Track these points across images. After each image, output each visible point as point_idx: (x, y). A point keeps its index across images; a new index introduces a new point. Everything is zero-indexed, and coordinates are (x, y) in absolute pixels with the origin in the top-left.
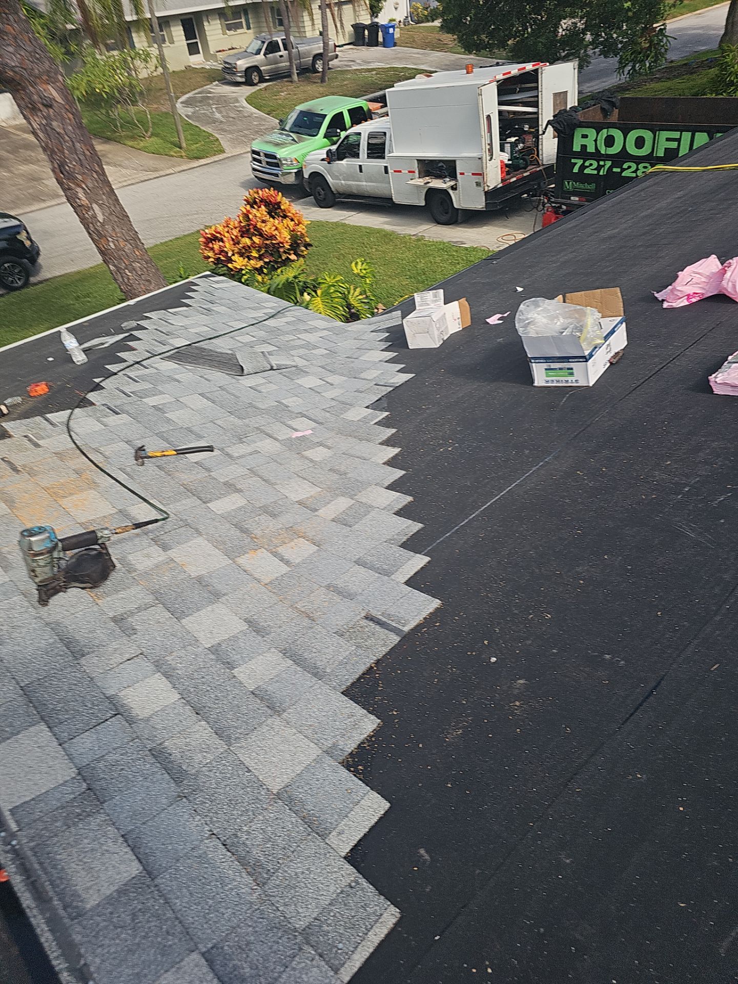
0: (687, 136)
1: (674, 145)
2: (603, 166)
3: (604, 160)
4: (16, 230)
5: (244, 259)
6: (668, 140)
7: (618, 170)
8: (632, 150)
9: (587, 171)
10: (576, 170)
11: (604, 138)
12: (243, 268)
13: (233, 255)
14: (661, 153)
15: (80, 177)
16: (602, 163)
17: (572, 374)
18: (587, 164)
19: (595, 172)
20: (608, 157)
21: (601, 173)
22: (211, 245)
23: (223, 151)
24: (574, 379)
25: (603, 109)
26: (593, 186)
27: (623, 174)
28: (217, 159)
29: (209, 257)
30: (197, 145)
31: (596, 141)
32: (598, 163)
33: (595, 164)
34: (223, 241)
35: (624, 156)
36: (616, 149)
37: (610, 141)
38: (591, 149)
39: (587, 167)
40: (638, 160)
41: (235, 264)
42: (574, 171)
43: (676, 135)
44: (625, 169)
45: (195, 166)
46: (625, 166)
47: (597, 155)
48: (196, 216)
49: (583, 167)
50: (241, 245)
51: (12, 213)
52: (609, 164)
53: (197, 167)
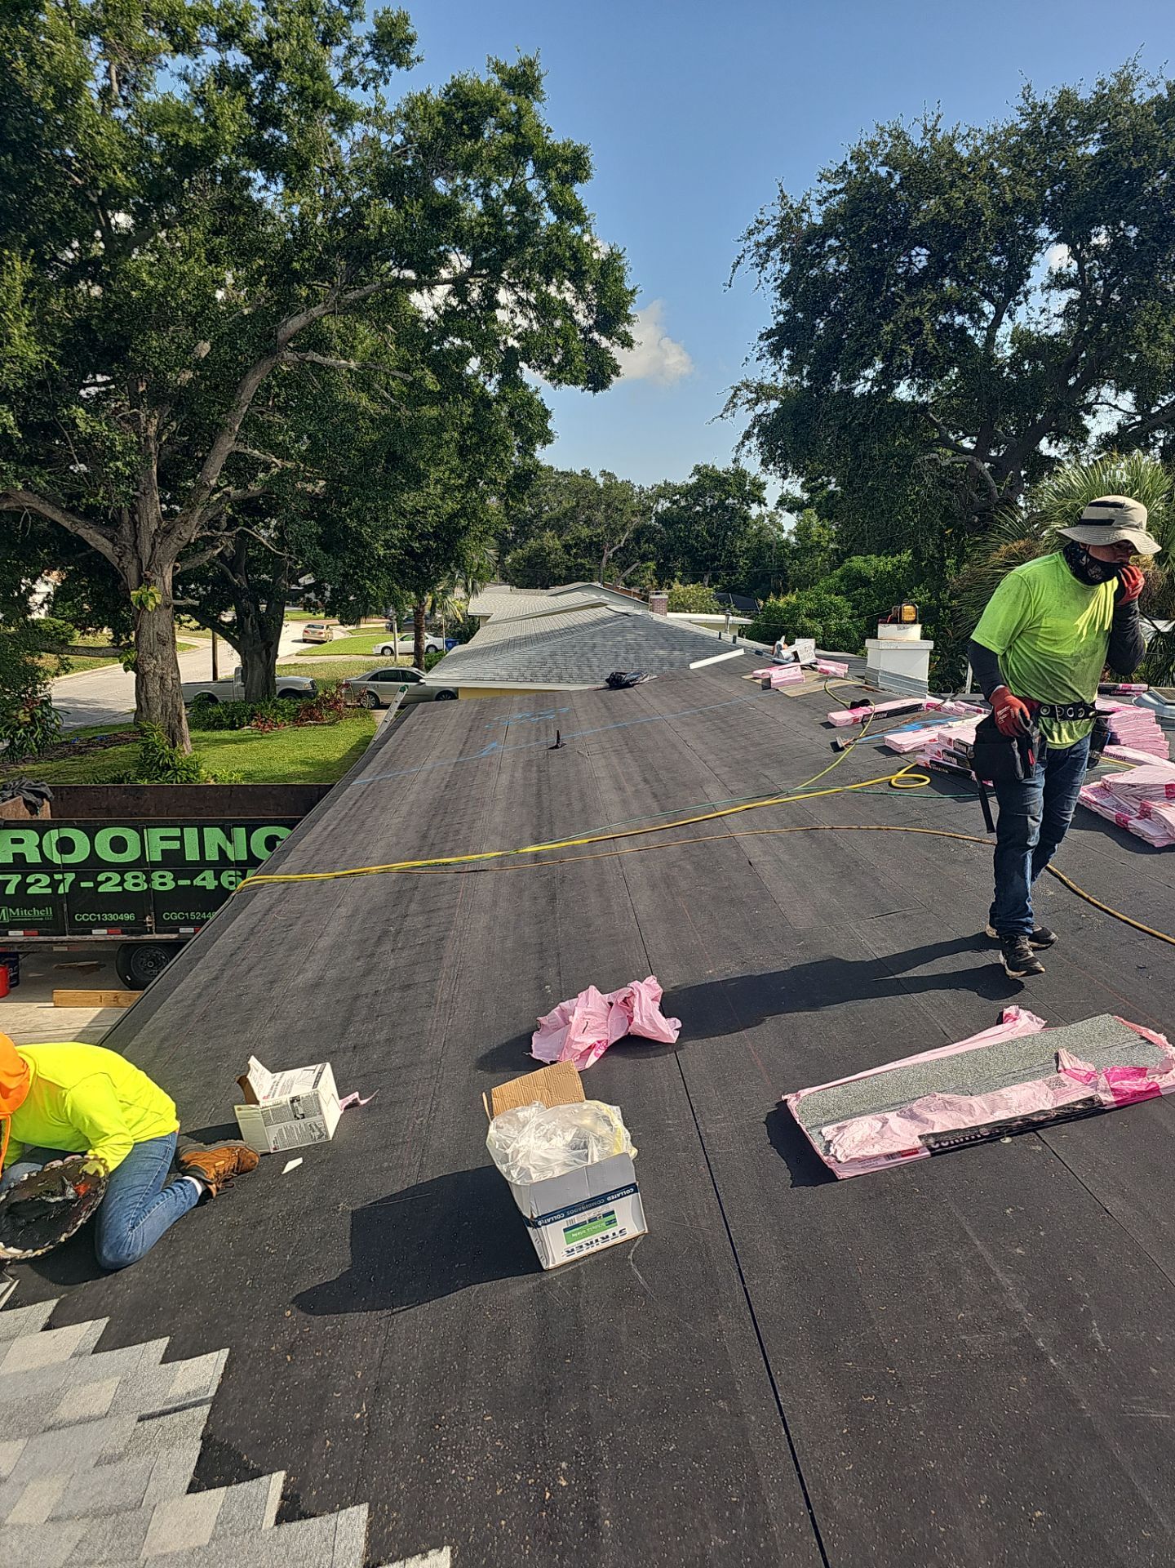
0: (191, 834)
1: (176, 845)
2: (63, 881)
3: (62, 873)
6: (162, 839)
7: (91, 884)
8: (106, 854)
9: (31, 891)
10: (10, 890)
11: (54, 841)
14: (157, 857)
16: (58, 877)
17: (613, 1222)
18: (31, 879)
19: (49, 891)
20: (67, 868)
21: (61, 891)
24: (616, 1230)
25: (27, 803)
26: (49, 911)
27: (100, 890)
31: (40, 846)
32: (52, 878)
33: (46, 880)
35: (94, 864)
36: (80, 854)
37: (66, 846)
38: (33, 857)
39: (31, 884)
40: (122, 869)
42: (7, 892)
43: (176, 832)
44: (102, 883)
46: (101, 877)
47: (46, 866)
49: (23, 886)
52: (70, 877)
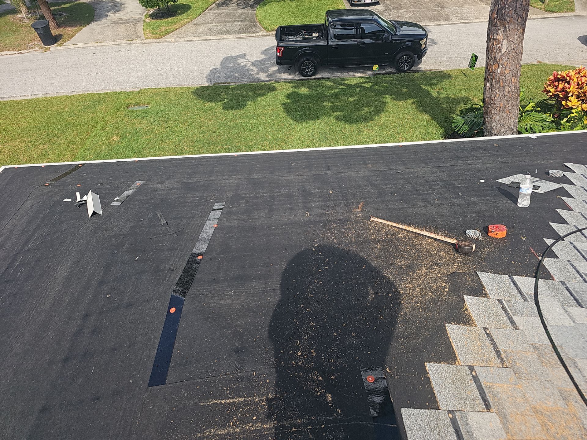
4: (421, 37)
5: (579, 101)
12: (574, 107)
13: (572, 96)
15: (508, 19)
22: (556, 84)
23: (573, 10)
28: (566, 15)
29: (550, 92)
30: (557, 3)
34: (569, 83)
41: (569, 103)
45: (548, 17)
48: (534, 53)
50: (582, 91)
51: (422, 24)
53: (548, 18)
